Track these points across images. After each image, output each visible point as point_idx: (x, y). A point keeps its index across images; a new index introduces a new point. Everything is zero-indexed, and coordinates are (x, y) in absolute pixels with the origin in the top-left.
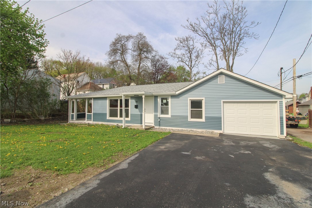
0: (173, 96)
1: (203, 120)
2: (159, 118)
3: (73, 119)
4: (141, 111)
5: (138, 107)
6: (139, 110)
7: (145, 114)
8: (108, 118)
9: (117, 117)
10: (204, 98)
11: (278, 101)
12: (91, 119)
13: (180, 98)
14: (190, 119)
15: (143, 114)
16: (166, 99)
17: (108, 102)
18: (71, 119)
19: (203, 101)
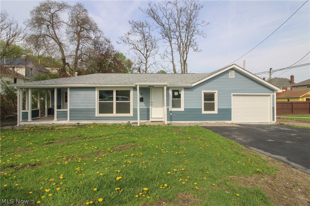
0: (186, 89)
1: (216, 112)
2: (171, 111)
3: (28, 119)
4: (148, 104)
5: (144, 100)
6: (145, 103)
7: (152, 108)
8: (97, 114)
9: (112, 112)
10: (217, 91)
11: (272, 94)
12: (67, 118)
13: (194, 91)
14: (204, 112)
15: (150, 107)
16: (178, 91)
17: (97, 93)
18: (21, 120)
19: (215, 94)
